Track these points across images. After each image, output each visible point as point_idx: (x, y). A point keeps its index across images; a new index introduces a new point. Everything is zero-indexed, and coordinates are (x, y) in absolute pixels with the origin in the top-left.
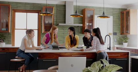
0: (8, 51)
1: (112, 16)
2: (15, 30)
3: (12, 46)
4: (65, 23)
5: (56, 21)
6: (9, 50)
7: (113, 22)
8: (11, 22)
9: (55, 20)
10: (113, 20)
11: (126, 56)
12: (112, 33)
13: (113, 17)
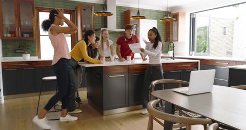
0: (36, 66)
2: (41, 37)
9: (94, 24)
10: (157, 25)
13: (157, 21)
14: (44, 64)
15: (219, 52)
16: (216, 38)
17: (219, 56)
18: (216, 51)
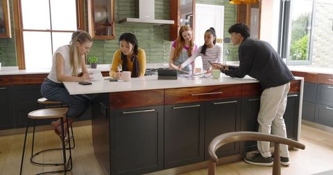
0: (10, 83)
1: (223, 7)
2: (24, 33)
3: (20, 69)
4: (138, 17)
5: (118, 14)
6: (12, 81)
7: (225, 17)
8: (11, 13)
9: (116, 12)
10: (225, 14)
11: (297, 88)
12: (222, 38)
13: (225, 7)
14: (24, 80)
15: (323, 59)
16: (320, 36)
17: (323, 66)
18: (319, 57)
